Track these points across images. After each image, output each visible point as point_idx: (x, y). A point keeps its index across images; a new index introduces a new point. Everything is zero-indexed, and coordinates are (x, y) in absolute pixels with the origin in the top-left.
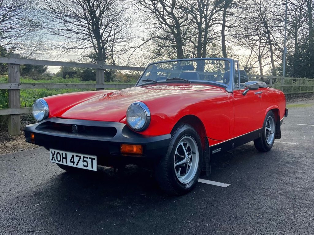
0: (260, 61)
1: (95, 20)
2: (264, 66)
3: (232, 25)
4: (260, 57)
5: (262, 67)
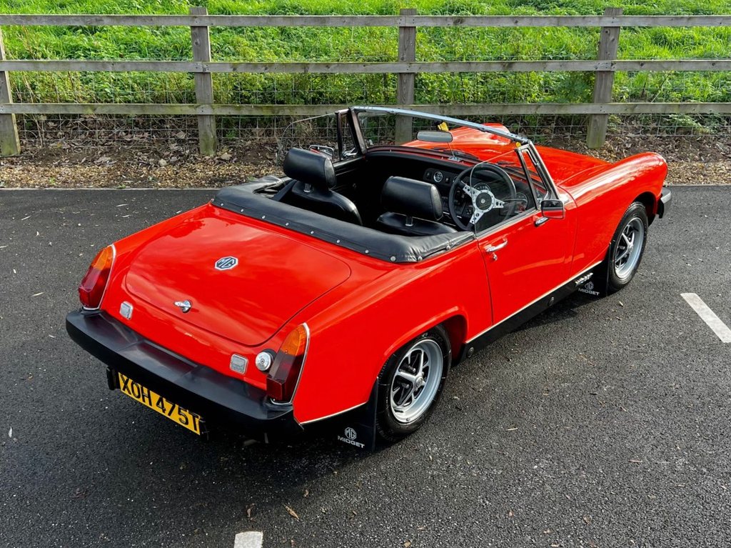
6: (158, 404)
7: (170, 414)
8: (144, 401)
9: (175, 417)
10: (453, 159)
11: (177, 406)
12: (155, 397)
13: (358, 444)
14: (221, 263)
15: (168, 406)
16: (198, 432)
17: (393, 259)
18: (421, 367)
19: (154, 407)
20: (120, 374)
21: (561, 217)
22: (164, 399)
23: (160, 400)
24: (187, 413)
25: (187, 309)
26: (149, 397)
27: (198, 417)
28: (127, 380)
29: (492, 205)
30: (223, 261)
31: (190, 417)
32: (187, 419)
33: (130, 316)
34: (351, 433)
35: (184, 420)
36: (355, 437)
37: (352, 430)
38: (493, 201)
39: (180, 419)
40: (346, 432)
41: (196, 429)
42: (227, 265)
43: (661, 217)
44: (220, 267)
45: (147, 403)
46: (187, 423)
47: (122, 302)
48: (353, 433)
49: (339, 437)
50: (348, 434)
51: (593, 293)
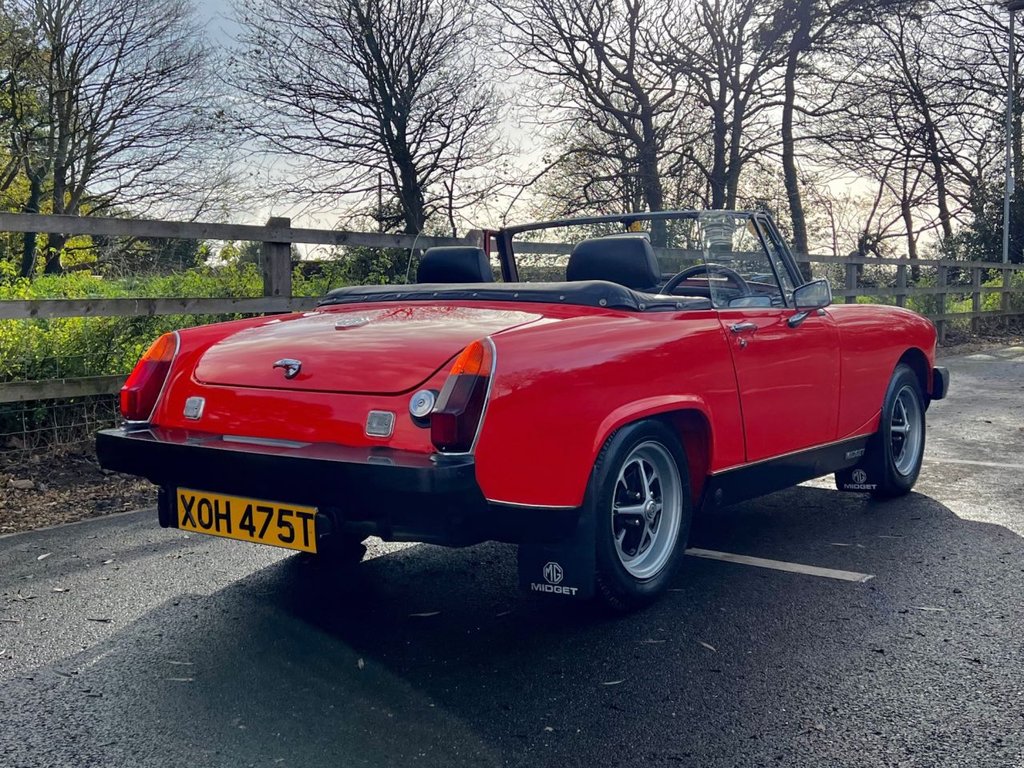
0: (906, 215)
1: (394, 103)
2: (918, 232)
3: (823, 107)
4: (906, 205)
5: (915, 236)
7: (262, 534)
8: (218, 529)
9: (272, 536)
13: (565, 590)
14: (344, 322)
15: (259, 519)
16: (313, 547)
17: (603, 302)
18: (646, 485)
20: (179, 494)
23: (248, 512)
24: (293, 519)
25: (293, 372)
26: (227, 517)
27: (312, 516)
28: (193, 500)
31: (298, 525)
32: (292, 532)
34: (553, 571)
35: (288, 534)
36: (560, 577)
37: (557, 566)
39: (280, 536)
40: (548, 571)
41: (307, 543)
42: (354, 322)
44: (343, 325)
45: (223, 529)
46: (291, 539)
48: (557, 572)
49: (533, 584)
50: (549, 575)
51: (868, 487)
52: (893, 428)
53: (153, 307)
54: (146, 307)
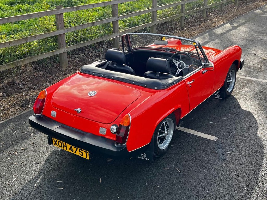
6: (70, 149)
7: (75, 152)
8: (64, 148)
9: (78, 153)
10: (167, 51)
11: (78, 149)
12: (69, 146)
13: (146, 159)
14: (90, 93)
15: (74, 149)
16: (88, 158)
17: (156, 88)
18: (165, 128)
19: (68, 150)
20: (53, 138)
21: (212, 70)
22: (73, 146)
23: (71, 147)
24: (83, 152)
25: (79, 112)
26: (66, 146)
27: (88, 152)
28: (57, 140)
29: (184, 67)
30: (91, 93)
31: (84, 153)
32: (83, 154)
33: (55, 116)
34: (144, 155)
35: (82, 154)
36: (145, 156)
37: (144, 154)
38: (185, 66)
39: (80, 154)
40: (142, 155)
41: (87, 157)
42: (93, 94)
43: (241, 69)
44: (90, 95)
45: (65, 149)
46: (83, 155)
47: (51, 111)
48: (145, 155)
49: (139, 157)
50: (143, 155)
51: (220, 98)
52: (228, 81)
53: (27, 40)
54: (25, 41)
